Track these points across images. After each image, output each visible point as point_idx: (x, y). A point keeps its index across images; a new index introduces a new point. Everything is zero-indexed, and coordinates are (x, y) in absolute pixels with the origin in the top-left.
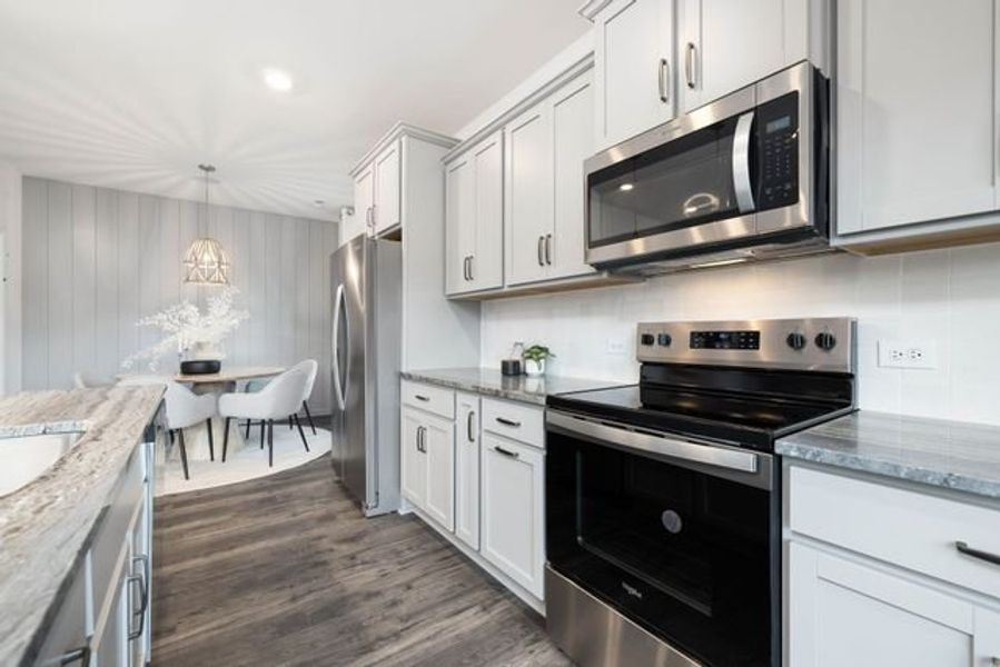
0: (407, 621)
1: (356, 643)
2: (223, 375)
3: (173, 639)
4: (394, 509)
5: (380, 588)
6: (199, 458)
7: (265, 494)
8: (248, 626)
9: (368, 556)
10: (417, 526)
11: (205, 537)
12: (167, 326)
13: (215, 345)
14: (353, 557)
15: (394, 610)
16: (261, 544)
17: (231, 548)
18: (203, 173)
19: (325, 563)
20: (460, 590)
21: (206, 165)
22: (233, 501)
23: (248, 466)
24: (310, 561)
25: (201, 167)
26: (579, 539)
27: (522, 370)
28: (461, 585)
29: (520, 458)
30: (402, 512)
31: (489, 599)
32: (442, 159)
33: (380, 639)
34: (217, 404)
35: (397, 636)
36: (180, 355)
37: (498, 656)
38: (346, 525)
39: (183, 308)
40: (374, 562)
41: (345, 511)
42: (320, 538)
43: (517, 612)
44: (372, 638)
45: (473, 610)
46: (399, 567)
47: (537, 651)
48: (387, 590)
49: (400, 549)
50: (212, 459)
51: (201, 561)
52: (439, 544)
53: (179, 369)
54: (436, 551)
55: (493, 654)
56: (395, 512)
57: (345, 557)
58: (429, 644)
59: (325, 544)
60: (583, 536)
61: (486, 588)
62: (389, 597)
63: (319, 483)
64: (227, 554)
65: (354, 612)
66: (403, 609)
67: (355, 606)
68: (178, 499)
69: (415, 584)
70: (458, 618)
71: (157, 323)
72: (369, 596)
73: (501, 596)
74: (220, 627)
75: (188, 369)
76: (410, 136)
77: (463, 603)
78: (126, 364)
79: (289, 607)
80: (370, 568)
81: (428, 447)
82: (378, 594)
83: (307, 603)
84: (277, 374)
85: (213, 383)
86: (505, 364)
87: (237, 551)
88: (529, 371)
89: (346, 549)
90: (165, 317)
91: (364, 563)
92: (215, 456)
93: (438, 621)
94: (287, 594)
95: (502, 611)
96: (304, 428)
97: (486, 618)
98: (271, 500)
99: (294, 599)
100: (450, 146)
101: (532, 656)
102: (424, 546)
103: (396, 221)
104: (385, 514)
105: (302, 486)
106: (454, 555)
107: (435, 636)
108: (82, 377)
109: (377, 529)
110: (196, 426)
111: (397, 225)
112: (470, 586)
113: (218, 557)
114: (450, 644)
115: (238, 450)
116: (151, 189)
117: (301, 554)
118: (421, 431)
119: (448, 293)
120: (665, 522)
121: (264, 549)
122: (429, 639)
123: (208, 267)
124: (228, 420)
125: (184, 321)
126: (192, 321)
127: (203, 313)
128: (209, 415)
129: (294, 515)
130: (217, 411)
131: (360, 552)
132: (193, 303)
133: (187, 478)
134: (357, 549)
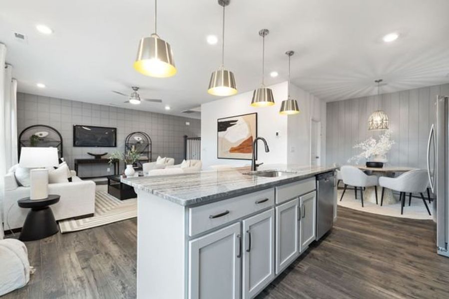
1: (382, 283)
2: (384, 169)
3: (329, 243)
5: (413, 278)
6: (372, 201)
7: (390, 223)
9: (420, 266)
11: (356, 225)
12: (364, 148)
13: (382, 156)
14: (411, 262)
17: (361, 232)
18: (377, 83)
19: (394, 256)
21: (378, 80)
23: (392, 211)
24: (388, 252)
25: (376, 81)
33: (394, 290)
34: (378, 180)
36: (367, 159)
38: (421, 250)
39: (370, 140)
40: (421, 269)
41: (426, 245)
42: (401, 248)
44: (391, 287)
46: (435, 280)
48: (417, 281)
49: (444, 274)
50: (377, 204)
51: (349, 231)
53: (365, 164)
59: (402, 251)
62: (415, 284)
64: (359, 233)
65: (392, 276)
66: (418, 292)
67: (394, 275)
68: (356, 212)
69: (437, 290)
71: (360, 146)
72: (405, 277)
74: (342, 248)
75: (369, 165)
78: (349, 161)
79: (366, 258)
80: (416, 270)
82: (410, 279)
83: (374, 261)
85: (380, 172)
89: (410, 257)
90: (363, 144)
91: (415, 267)
92: (378, 203)
98: (392, 226)
99: (370, 257)
105: (412, 227)
108: (336, 164)
109: (439, 261)
110: (370, 187)
113: (355, 232)
115: (390, 204)
116: (362, 95)
117: (386, 248)
121: (373, 239)
123: (379, 123)
124: (384, 188)
125: (370, 145)
126: (372, 145)
127: (377, 142)
128: (375, 184)
129: (397, 235)
130: (379, 184)
131: (416, 262)
132: (373, 138)
133: (363, 206)
134: (416, 260)
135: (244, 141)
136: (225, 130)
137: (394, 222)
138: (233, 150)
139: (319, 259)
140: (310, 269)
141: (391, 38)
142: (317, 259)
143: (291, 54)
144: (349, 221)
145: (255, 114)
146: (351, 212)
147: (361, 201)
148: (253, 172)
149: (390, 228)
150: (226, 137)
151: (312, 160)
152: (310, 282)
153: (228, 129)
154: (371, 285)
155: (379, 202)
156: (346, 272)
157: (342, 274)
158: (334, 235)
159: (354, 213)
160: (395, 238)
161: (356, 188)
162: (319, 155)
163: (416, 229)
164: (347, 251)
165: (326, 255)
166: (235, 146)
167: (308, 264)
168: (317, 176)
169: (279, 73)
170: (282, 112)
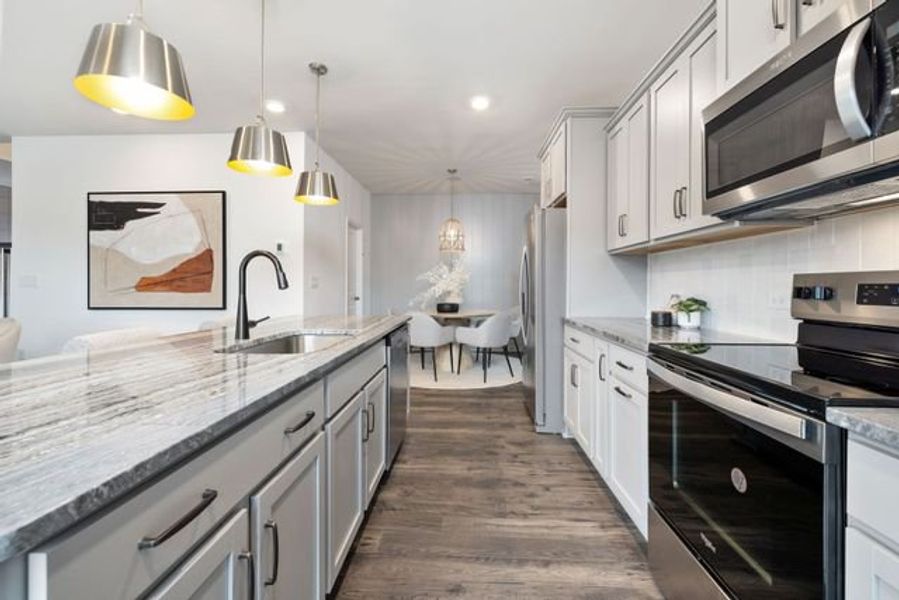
0: (536, 509)
1: (496, 509)
2: (460, 314)
3: (405, 466)
4: (559, 431)
5: (526, 482)
7: (476, 400)
8: (441, 474)
9: (526, 458)
10: (573, 449)
11: (435, 417)
12: (432, 280)
13: (457, 293)
14: (516, 456)
15: (529, 500)
16: (462, 431)
17: (447, 428)
18: (450, 175)
19: (496, 454)
20: (586, 505)
21: (452, 168)
22: (455, 400)
23: (472, 380)
24: (487, 450)
25: (449, 171)
26: (675, 484)
27: (674, 322)
28: (591, 503)
29: (632, 399)
30: (565, 435)
31: (609, 521)
32: (605, 128)
33: (513, 513)
34: (454, 334)
35: (525, 516)
36: (437, 299)
37: (596, 563)
38: (519, 434)
39: (440, 267)
40: (529, 464)
41: (522, 424)
42: (499, 437)
43: (632, 541)
44: (508, 510)
45: (592, 524)
46: (545, 473)
47: (636, 576)
48: (531, 485)
49: (553, 461)
50: (453, 372)
51: (430, 431)
52: (585, 467)
53: (435, 309)
54: (581, 472)
55: (593, 560)
56: (559, 434)
57: (508, 454)
58: (546, 531)
59: (501, 442)
60: (678, 482)
61: (612, 513)
62: (531, 490)
63: (512, 400)
64: (444, 431)
65: (503, 491)
66: (537, 502)
67: (505, 486)
68: (429, 392)
69: (552, 489)
70: (578, 524)
71: (426, 278)
72: (516, 484)
73: (622, 524)
75: (441, 308)
76: (573, 117)
77: (585, 515)
79: (465, 472)
80: (525, 467)
81: (579, 381)
82: (523, 485)
83: (476, 474)
84: (490, 315)
86: (655, 316)
87: (450, 431)
88: (680, 323)
89: (513, 449)
90: (431, 274)
91: (522, 462)
93: (560, 519)
94: (468, 464)
95: (616, 535)
96: (510, 359)
97: (601, 533)
98: (478, 405)
99: (470, 469)
100: (610, 115)
101: (629, 578)
102: (572, 465)
103: (563, 191)
104: (551, 434)
105: (500, 400)
106: (595, 480)
107: (553, 528)
109: (541, 442)
110: (443, 347)
111: (563, 194)
112: (597, 506)
113: (438, 431)
114: (562, 538)
115: (468, 368)
117: (482, 444)
118: (574, 367)
119: (610, 248)
120: (733, 480)
121: (464, 434)
122: (547, 527)
123: (453, 239)
124: (461, 346)
125: (441, 276)
126: (444, 276)
127: (451, 270)
128: (450, 340)
129: (489, 418)
130: (455, 338)
131: (522, 454)
132: (445, 263)
133: (436, 379)
134: (521, 452)
135: (185, 260)
136: (118, 225)
137: (480, 397)
138: (147, 285)
139: (397, 506)
140: (387, 540)
141: (480, 103)
142: (394, 509)
143: (322, 71)
144: (424, 412)
145: (220, 195)
146: (423, 394)
147: (432, 371)
148: (242, 341)
149: (478, 408)
150: (121, 248)
151: (349, 305)
152: (394, 569)
153: (130, 225)
154: (484, 521)
155: (456, 369)
156: (444, 514)
157: (440, 521)
158: (409, 447)
159: (428, 395)
160: (489, 424)
161: (422, 350)
162: (359, 293)
163: (505, 401)
164: (437, 472)
165: (407, 494)
166: (156, 274)
167: (380, 527)
168: (387, 338)
169: (287, 107)
170: (302, 197)
